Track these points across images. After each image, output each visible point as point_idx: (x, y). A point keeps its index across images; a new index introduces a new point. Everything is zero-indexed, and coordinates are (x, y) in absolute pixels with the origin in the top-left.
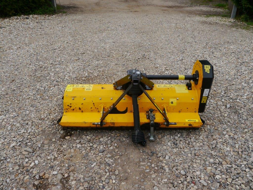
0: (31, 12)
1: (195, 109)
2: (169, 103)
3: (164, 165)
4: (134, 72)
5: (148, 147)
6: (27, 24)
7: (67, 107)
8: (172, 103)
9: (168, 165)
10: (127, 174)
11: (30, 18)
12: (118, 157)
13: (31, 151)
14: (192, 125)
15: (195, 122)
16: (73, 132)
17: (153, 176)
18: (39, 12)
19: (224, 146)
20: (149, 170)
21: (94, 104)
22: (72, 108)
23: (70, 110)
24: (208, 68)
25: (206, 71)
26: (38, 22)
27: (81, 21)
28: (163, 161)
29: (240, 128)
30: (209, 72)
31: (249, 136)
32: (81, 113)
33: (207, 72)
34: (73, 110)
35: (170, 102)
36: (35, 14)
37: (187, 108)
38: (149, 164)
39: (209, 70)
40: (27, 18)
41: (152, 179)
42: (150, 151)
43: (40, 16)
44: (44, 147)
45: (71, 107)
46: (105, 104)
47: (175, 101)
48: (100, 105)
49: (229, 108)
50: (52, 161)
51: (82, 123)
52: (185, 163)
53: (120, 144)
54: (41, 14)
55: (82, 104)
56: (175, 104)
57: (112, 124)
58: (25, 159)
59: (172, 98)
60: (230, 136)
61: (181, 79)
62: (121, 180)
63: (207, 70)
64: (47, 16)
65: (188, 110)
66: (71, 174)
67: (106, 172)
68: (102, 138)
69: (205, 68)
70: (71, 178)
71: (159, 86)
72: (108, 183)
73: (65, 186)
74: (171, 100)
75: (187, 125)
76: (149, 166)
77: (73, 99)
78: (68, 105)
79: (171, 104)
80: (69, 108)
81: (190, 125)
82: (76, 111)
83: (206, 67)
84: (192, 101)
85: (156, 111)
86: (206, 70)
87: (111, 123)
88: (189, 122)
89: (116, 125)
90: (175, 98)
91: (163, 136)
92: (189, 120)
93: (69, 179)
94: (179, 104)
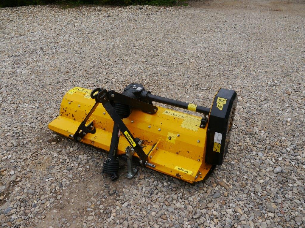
0: (147, 2)
1: (199, 156)
2: (166, 137)
3: (114, 211)
4: (134, 87)
5: (117, 183)
6: (136, 15)
8: (170, 138)
9: (118, 214)
10: (67, 203)
11: (143, 9)
12: (78, 181)
13: (15, 145)
14: (181, 176)
15: (186, 174)
16: (63, 139)
17: (90, 218)
18: (155, 3)
19: (212, 222)
20: (91, 209)
21: (86, 114)
22: (66, 113)
23: (64, 114)
24: (222, 103)
25: (217, 107)
26: (148, 14)
27: (194, 16)
28: (116, 206)
29: (265, 208)
30: (221, 109)
31: (267, 225)
32: (73, 121)
33: (219, 108)
34: (67, 115)
35: (168, 136)
36: (150, 5)
37: (188, 152)
38: (98, 203)
39: (222, 105)
40: (140, 9)
41: (85, 221)
42: (114, 189)
43: (155, 7)
44: (28, 144)
45: (66, 111)
46: (96, 118)
47: (174, 137)
48: (92, 117)
49: (278, 173)
50: (21, 161)
51: (65, 132)
52: (138, 221)
53: (93, 168)
54: (156, 5)
55: (76, 111)
56: (173, 141)
57: (92, 143)
58: (4, 150)
59: (172, 132)
60: (236, 212)
61: (191, 110)
62: (55, 207)
63: (220, 105)
64: (163, 7)
65: (189, 154)
66: (24, 180)
67: (51, 192)
68: (83, 155)
69: (217, 102)
70: (20, 184)
71: (167, 112)
72: (43, 203)
73: (9, 189)
74: (170, 135)
75: (174, 174)
76: (96, 205)
77: (70, 104)
78: (64, 109)
79: (168, 140)
80: (64, 112)
81: (178, 175)
82: (70, 118)
83: (220, 100)
84: (197, 144)
85: (149, 143)
86: (218, 104)
87: (91, 140)
88: (178, 171)
89: (95, 145)
90: (176, 133)
91: (147, 177)
92: (181, 168)
93: (18, 184)
94: (178, 142)
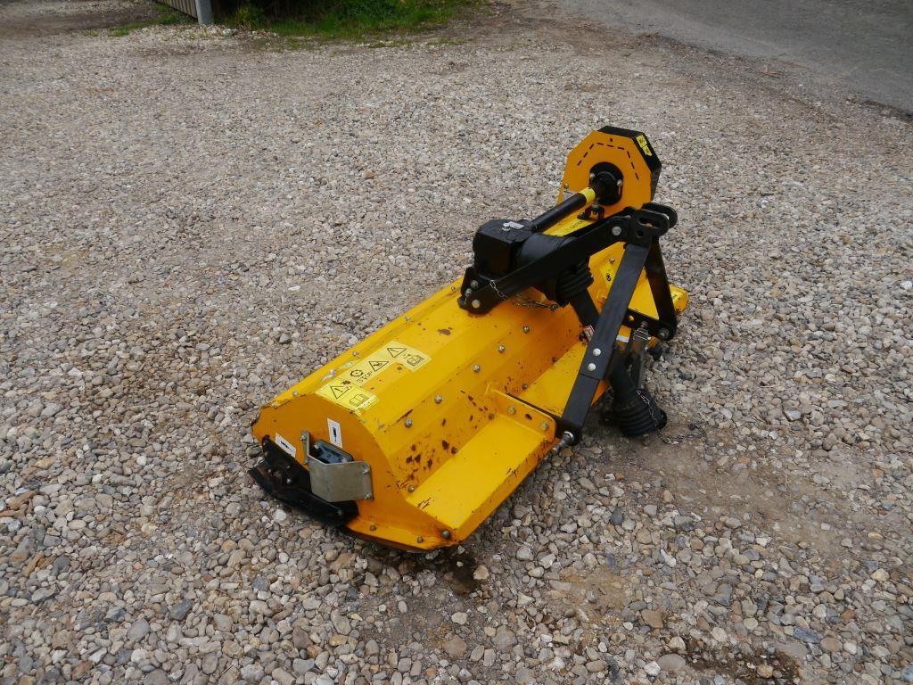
4: (508, 227)
7: (410, 468)
10: (747, 506)
12: (668, 492)
17: (777, 464)
21: (471, 398)
22: (424, 460)
23: (420, 473)
24: (644, 143)
25: (645, 153)
32: (452, 460)
33: (648, 154)
34: (430, 463)
39: (647, 147)
46: (495, 381)
48: (485, 389)
50: (580, 659)
51: (507, 480)
55: (444, 422)
62: (764, 527)
66: (678, 627)
69: (641, 146)
72: (760, 555)
73: (723, 664)
77: (410, 425)
78: (409, 460)
80: (417, 465)
83: (641, 141)
86: (644, 150)
